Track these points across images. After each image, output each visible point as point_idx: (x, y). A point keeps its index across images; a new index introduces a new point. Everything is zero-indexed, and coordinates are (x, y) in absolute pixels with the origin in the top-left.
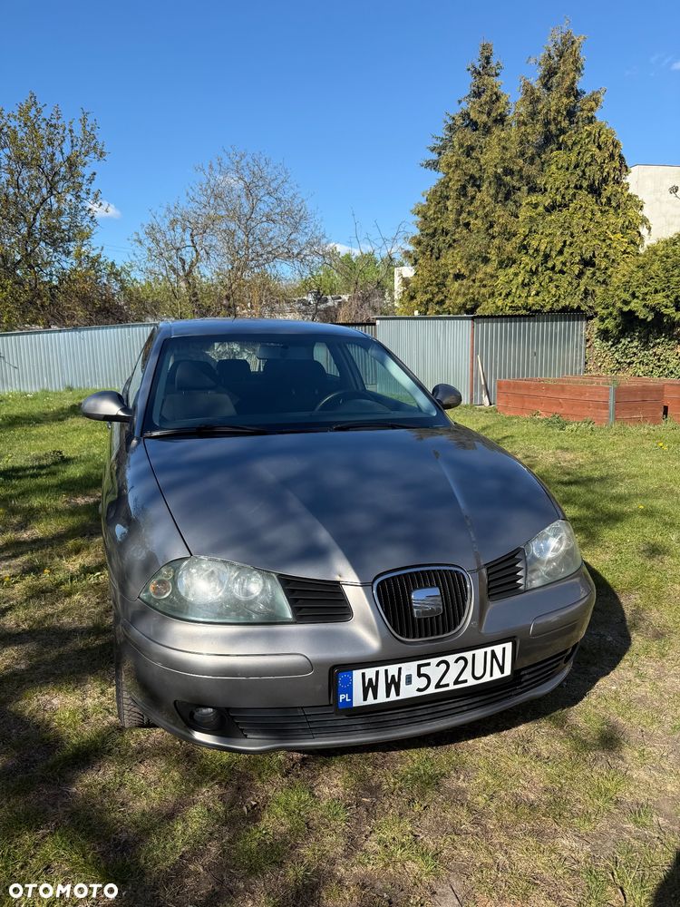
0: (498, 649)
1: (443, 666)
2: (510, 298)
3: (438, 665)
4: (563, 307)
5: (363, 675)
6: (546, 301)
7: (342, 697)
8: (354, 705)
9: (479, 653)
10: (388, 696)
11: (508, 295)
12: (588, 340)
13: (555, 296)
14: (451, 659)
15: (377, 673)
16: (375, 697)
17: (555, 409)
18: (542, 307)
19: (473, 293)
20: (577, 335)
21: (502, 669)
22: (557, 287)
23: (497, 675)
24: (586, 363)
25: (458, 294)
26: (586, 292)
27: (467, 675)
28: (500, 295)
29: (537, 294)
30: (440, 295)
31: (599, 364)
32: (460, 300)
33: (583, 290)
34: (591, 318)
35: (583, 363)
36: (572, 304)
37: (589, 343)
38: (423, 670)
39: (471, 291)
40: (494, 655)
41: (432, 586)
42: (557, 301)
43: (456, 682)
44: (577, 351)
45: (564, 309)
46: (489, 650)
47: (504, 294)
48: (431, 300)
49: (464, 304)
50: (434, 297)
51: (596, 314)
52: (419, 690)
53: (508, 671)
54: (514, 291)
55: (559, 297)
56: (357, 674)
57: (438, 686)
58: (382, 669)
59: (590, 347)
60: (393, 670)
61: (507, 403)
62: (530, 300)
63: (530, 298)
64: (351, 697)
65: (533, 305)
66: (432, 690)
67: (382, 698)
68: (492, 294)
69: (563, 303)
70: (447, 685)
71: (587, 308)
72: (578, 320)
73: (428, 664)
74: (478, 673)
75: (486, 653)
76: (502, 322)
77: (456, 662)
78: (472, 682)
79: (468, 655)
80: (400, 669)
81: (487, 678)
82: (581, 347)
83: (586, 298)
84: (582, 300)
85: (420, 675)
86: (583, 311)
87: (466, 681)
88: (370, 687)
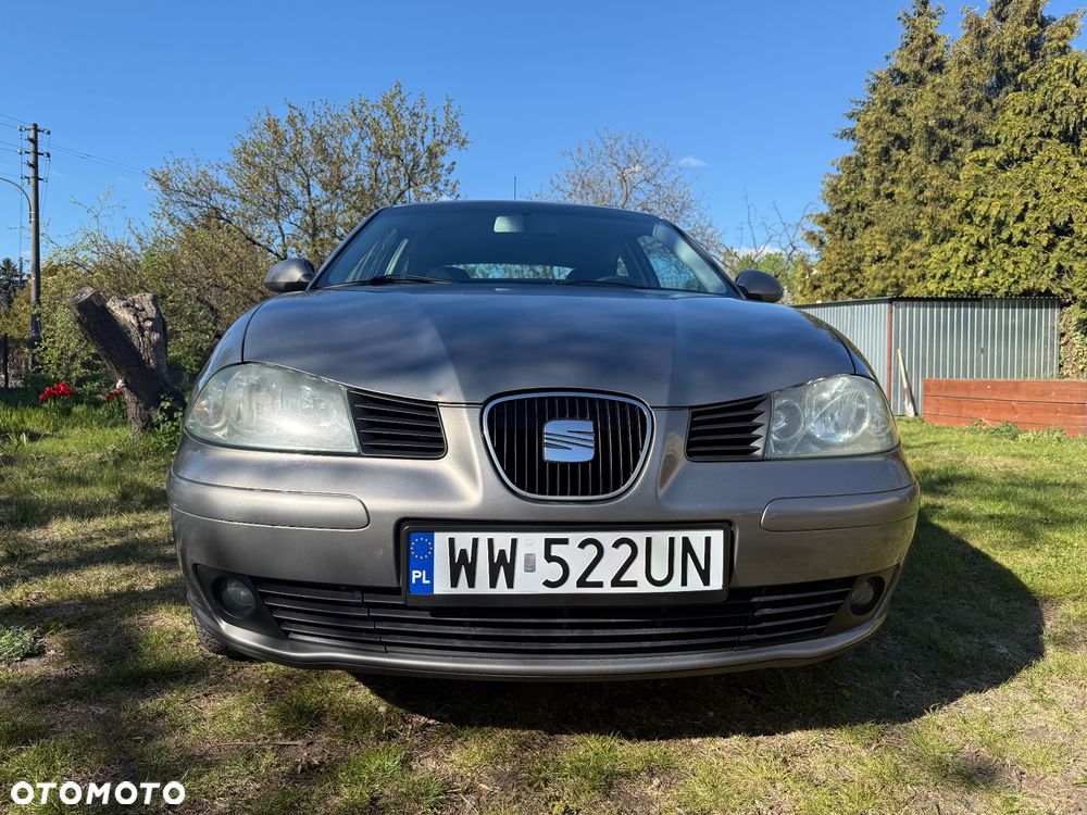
0: (697, 538)
1: (592, 550)
2: (948, 282)
3: (582, 545)
4: (1024, 290)
5: (452, 541)
6: (1001, 282)
7: (415, 575)
8: (436, 592)
9: (660, 538)
10: (493, 584)
11: (944, 277)
12: (1063, 335)
13: (1012, 275)
14: (607, 538)
15: (475, 541)
16: (471, 584)
17: (1005, 416)
18: (993, 290)
19: (895, 277)
20: (1046, 328)
21: (705, 576)
22: (1015, 263)
23: (695, 584)
24: (1061, 366)
25: (875, 278)
26: (1060, 268)
27: (636, 572)
28: (934, 277)
29: (986, 274)
30: (853, 282)
31: (1081, 367)
32: (878, 286)
33: (1054, 266)
34: (1069, 305)
35: (1055, 366)
36: (1037, 286)
37: (1064, 340)
38: (556, 550)
39: (893, 273)
40: (687, 546)
41: (583, 417)
42: (1016, 282)
43: (616, 582)
44: (1046, 349)
45: (1027, 293)
46: (679, 535)
47: (938, 276)
48: (840, 289)
49: (884, 292)
50: (844, 286)
51: (1075, 298)
52: (548, 584)
53: (717, 582)
54: (953, 271)
55: (1020, 277)
56: (441, 539)
57: (582, 582)
58: (483, 537)
59: (1066, 344)
60: (502, 540)
61: (938, 409)
62: (977, 283)
63: (976, 280)
64: (430, 576)
65: (981, 288)
66: (570, 587)
67: (482, 587)
68: (923, 277)
69: (1023, 285)
70: (600, 585)
71: (1061, 291)
72: (1047, 307)
73: (565, 542)
74: (659, 573)
75: (672, 540)
76: (932, 307)
77: (616, 545)
78: (645, 587)
79: (639, 538)
80: (514, 542)
81: (675, 586)
82: (1052, 344)
83: (1060, 277)
84: (1053, 280)
85: (549, 558)
86: (1054, 295)
87: (634, 584)
88: (462, 565)
